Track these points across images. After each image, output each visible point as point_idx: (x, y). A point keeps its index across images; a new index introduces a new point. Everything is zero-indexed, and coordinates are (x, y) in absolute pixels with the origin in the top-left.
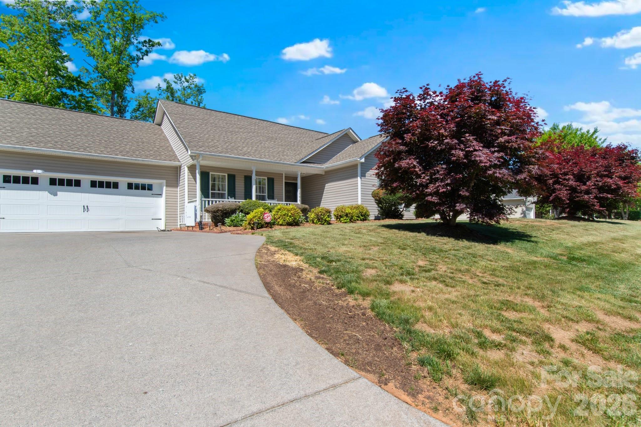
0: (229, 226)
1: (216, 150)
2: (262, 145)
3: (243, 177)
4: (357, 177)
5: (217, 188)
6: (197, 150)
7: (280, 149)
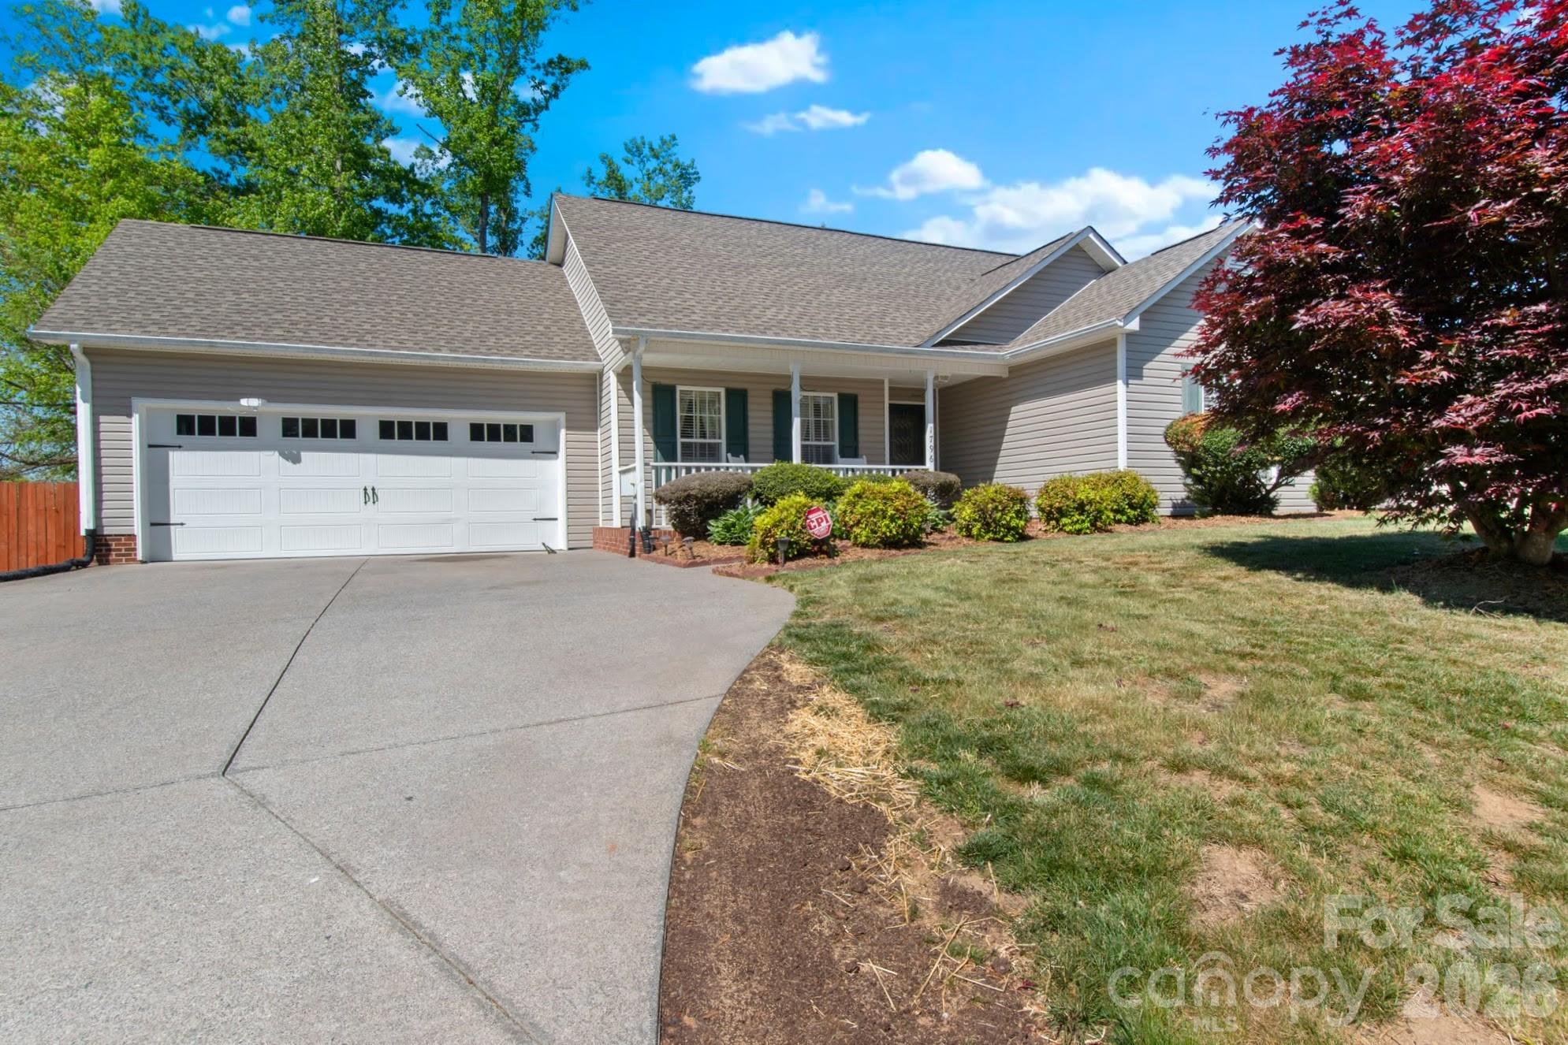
0: (720, 544)
1: (686, 320)
2: (823, 298)
3: (770, 394)
5: (696, 429)
6: (630, 323)
7: (874, 308)
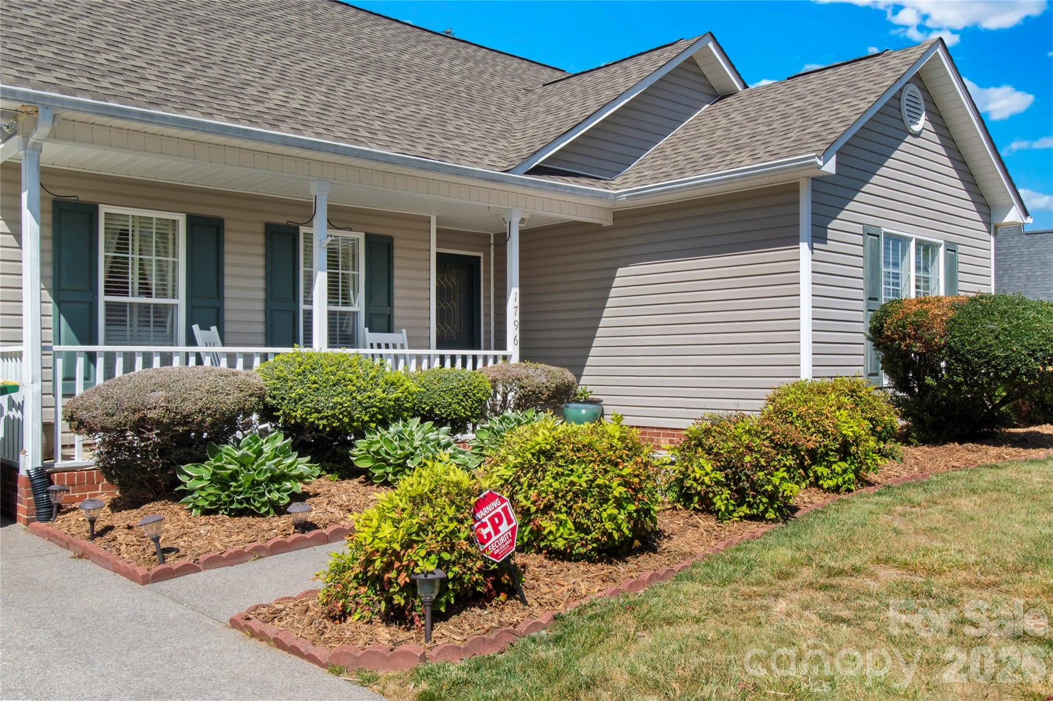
0: (206, 512)
1: (132, 88)
2: (349, 85)
3: (261, 228)
4: (794, 240)
5: (133, 280)
6: (19, 80)
7: (425, 111)
